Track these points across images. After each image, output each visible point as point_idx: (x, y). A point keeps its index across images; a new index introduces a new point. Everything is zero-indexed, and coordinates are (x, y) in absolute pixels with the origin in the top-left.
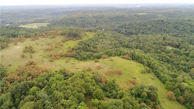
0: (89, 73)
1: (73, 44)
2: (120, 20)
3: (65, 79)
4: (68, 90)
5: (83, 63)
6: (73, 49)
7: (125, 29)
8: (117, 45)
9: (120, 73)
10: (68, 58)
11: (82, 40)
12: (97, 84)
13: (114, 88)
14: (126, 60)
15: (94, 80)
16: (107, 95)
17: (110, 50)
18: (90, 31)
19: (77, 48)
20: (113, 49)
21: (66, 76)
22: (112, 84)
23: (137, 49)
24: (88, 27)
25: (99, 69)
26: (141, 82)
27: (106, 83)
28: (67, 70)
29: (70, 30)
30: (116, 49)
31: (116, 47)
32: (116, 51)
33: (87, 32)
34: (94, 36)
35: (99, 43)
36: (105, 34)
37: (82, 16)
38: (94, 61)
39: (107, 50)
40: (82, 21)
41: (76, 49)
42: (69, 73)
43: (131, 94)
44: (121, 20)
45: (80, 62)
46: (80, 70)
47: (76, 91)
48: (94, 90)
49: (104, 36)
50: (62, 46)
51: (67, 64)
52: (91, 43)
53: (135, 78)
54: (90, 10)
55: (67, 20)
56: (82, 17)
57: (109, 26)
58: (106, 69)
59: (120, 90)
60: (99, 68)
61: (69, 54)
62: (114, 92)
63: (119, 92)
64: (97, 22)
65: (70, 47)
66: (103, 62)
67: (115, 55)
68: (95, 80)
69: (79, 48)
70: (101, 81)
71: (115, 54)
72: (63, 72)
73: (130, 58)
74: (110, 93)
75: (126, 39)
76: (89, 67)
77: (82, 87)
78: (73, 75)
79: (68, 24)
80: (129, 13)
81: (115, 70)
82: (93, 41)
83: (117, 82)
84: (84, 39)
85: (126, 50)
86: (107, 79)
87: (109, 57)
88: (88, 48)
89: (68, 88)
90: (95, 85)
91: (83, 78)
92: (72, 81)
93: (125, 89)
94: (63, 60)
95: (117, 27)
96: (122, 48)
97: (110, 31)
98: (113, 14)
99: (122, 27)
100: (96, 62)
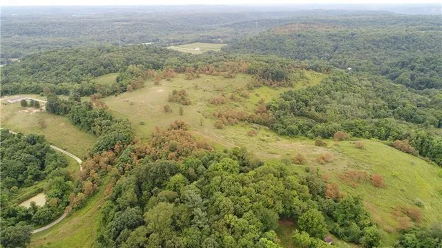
0: (296, 168)
1: (270, 95)
2: (399, 48)
3: (241, 172)
4: (245, 197)
5: (287, 141)
6: (268, 108)
7: (411, 72)
8: (383, 110)
9: (377, 183)
10: (255, 125)
11: (293, 90)
12: (312, 199)
13: (355, 218)
14: (400, 152)
15: (306, 187)
16: (335, 230)
17: (360, 121)
18: (315, 70)
19: (277, 106)
20: (369, 119)
21: (244, 165)
22: (351, 206)
23: (439, 127)
24: (310, 59)
25: (322, 164)
26: (435, 220)
27: (336, 201)
28: (248, 151)
29: (267, 62)
30: (376, 120)
31: (379, 117)
32: (377, 125)
33: (306, 71)
34: (322, 82)
35: (334, 99)
36: (354, 79)
37: (300, 33)
38: (314, 142)
39: (352, 120)
40: (298, 45)
41: (276, 109)
42: (252, 160)
43: (401, 243)
44: (404, 47)
45: (280, 138)
46: (277, 156)
47: (261, 203)
48: (304, 211)
49: (350, 84)
50: (246, 97)
51: (251, 138)
52: (312, 99)
53: (419, 205)
54: (321, 18)
55: (265, 40)
56: (299, 36)
57: (366, 61)
58: (342, 166)
59: (371, 225)
60: (324, 160)
61: (257, 116)
62: (354, 227)
63: (368, 230)
64: (336, 48)
65: (261, 102)
66: (335, 147)
67: (372, 134)
68: (309, 186)
69: (282, 107)
70: (323, 192)
71: (372, 132)
72: (239, 155)
73: (412, 148)
74: (342, 226)
75: (409, 99)
76: (299, 155)
77: (276, 197)
78: (260, 165)
79: (266, 50)
80: (432, 29)
81: (365, 173)
82: (319, 93)
83: (366, 205)
84: (299, 87)
85: (404, 127)
86: (341, 193)
87: (355, 138)
88: (305, 109)
89: (245, 193)
90: (308, 198)
91: (281, 176)
92: (256, 179)
93: (386, 227)
94: (243, 129)
95: (388, 65)
96: (393, 119)
97: (366, 74)
98: (381, 32)
99: (403, 65)
100: (319, 144)
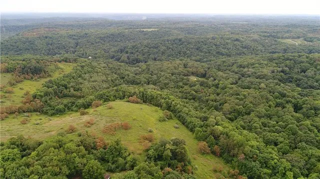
0: (70, 136)
1: (33, 87)
2: (116, 41)
3: (23, 157)
4: (33, 175)
5: (58, 119)
6: (35, 97)
7: (127, 55)
8: (117, 81)
9: (126, 127)
10: (25, 114)
11: (52, 79)
12: (89, 154)
13: (120, 155)
14: (134, 104)
15: (82, 147)
16: (110, 168)
17: (105, 91)
18: (66, 61)
19: (42, 94)
20: (111, 88)
21: (24, 150)
22: (115, 148)
23: (148, 84)
24: (60, 54)
25: (89, 127)
26: (160, 136)
27: (105, 149)
28: (25, 137)
29: (24, 60)
30: (115, 88)
31: (116, 85)
32: (117, 91)
33: (59, 64)
34: (73, 69)
35: (85, 80)
36: (95, 64)
37: (46, 35)
38: (79, 113)
39: (101, 91)
40: (48, 44)
41: (42, 97)
42: (31, 143)
43: (148, 158)
44: (119, 40)
45: (51, 118)
46: (53, 133)
47: (49, 174)
48: (85, 165)
49: (93, 68)
50: (9, 92)
51: (25, 126)
52: (69, 83)
53: (151, 131)
54: (61, 23)
55: (16, 43)
56: (46, 37)
57: (99, 51)
58: (102, 124)
59: (129, 155)
60: (89, 124)
61: (26, 106)
62: (121, 160)
63: (129, 159)
64: (77, 44)
65: (27, 94)
66: (95, 113)
67: (116, 98)
68: (84, 146)
69: (46, 94)
70: (95, 146)
71: (115, 96)
72: (17, 143)
73: (139, 100)
74: (113, 164)
75: (130, 71)
76: (71, 126)
77: (60, 164)
78: (40, 145)
79: (19, 51)
80: (131, 28)
81: (118, 123)
82: (73, 78)
83: (123, 143)
84: (56, 76)
85: (132, 89)
86: (107, 142)
87: (106, 103)
88: (65, 91)
89: (32, 173)
90: (85, 155)
91: (61, 147)
92: (39, 157)
93: (139, 152)
94: (16, 120)
95: (113, 52)
96: (124, 85)
97: (101, 60)
98: (104, 31)
99: (122, 51)
100: (83, 114)
